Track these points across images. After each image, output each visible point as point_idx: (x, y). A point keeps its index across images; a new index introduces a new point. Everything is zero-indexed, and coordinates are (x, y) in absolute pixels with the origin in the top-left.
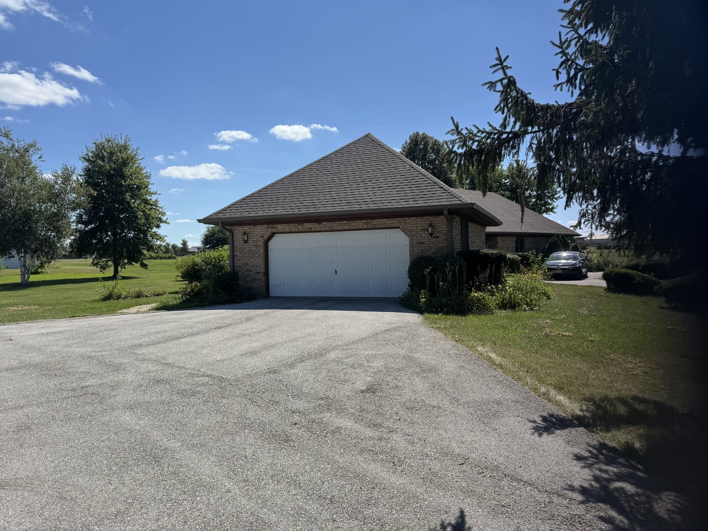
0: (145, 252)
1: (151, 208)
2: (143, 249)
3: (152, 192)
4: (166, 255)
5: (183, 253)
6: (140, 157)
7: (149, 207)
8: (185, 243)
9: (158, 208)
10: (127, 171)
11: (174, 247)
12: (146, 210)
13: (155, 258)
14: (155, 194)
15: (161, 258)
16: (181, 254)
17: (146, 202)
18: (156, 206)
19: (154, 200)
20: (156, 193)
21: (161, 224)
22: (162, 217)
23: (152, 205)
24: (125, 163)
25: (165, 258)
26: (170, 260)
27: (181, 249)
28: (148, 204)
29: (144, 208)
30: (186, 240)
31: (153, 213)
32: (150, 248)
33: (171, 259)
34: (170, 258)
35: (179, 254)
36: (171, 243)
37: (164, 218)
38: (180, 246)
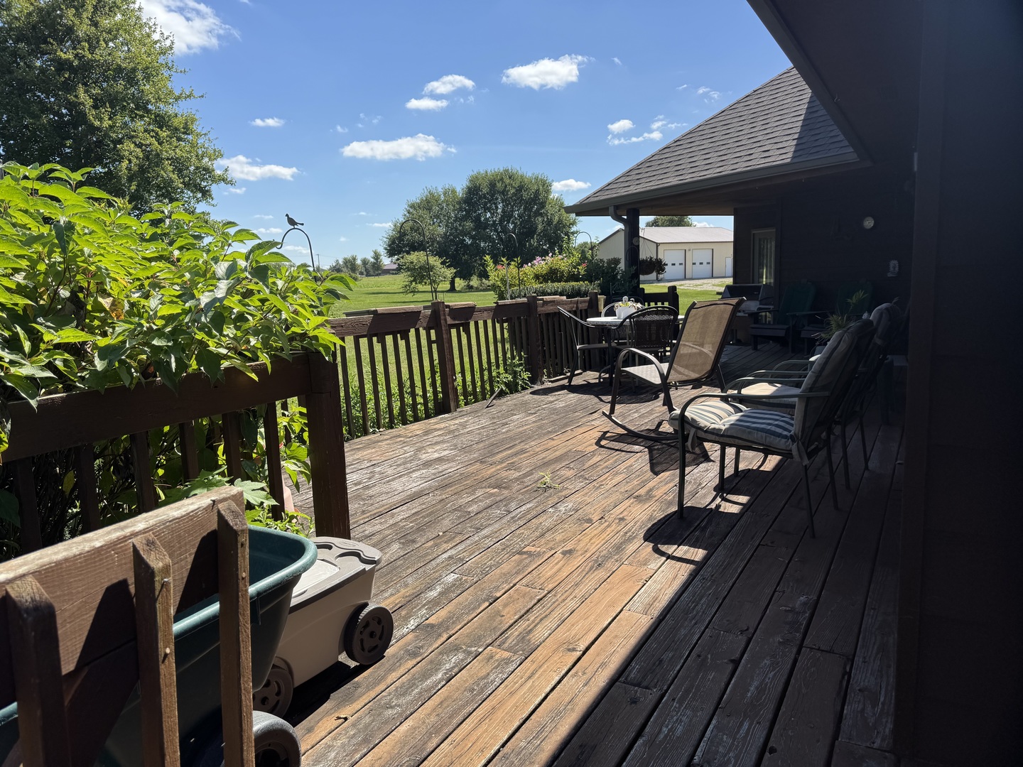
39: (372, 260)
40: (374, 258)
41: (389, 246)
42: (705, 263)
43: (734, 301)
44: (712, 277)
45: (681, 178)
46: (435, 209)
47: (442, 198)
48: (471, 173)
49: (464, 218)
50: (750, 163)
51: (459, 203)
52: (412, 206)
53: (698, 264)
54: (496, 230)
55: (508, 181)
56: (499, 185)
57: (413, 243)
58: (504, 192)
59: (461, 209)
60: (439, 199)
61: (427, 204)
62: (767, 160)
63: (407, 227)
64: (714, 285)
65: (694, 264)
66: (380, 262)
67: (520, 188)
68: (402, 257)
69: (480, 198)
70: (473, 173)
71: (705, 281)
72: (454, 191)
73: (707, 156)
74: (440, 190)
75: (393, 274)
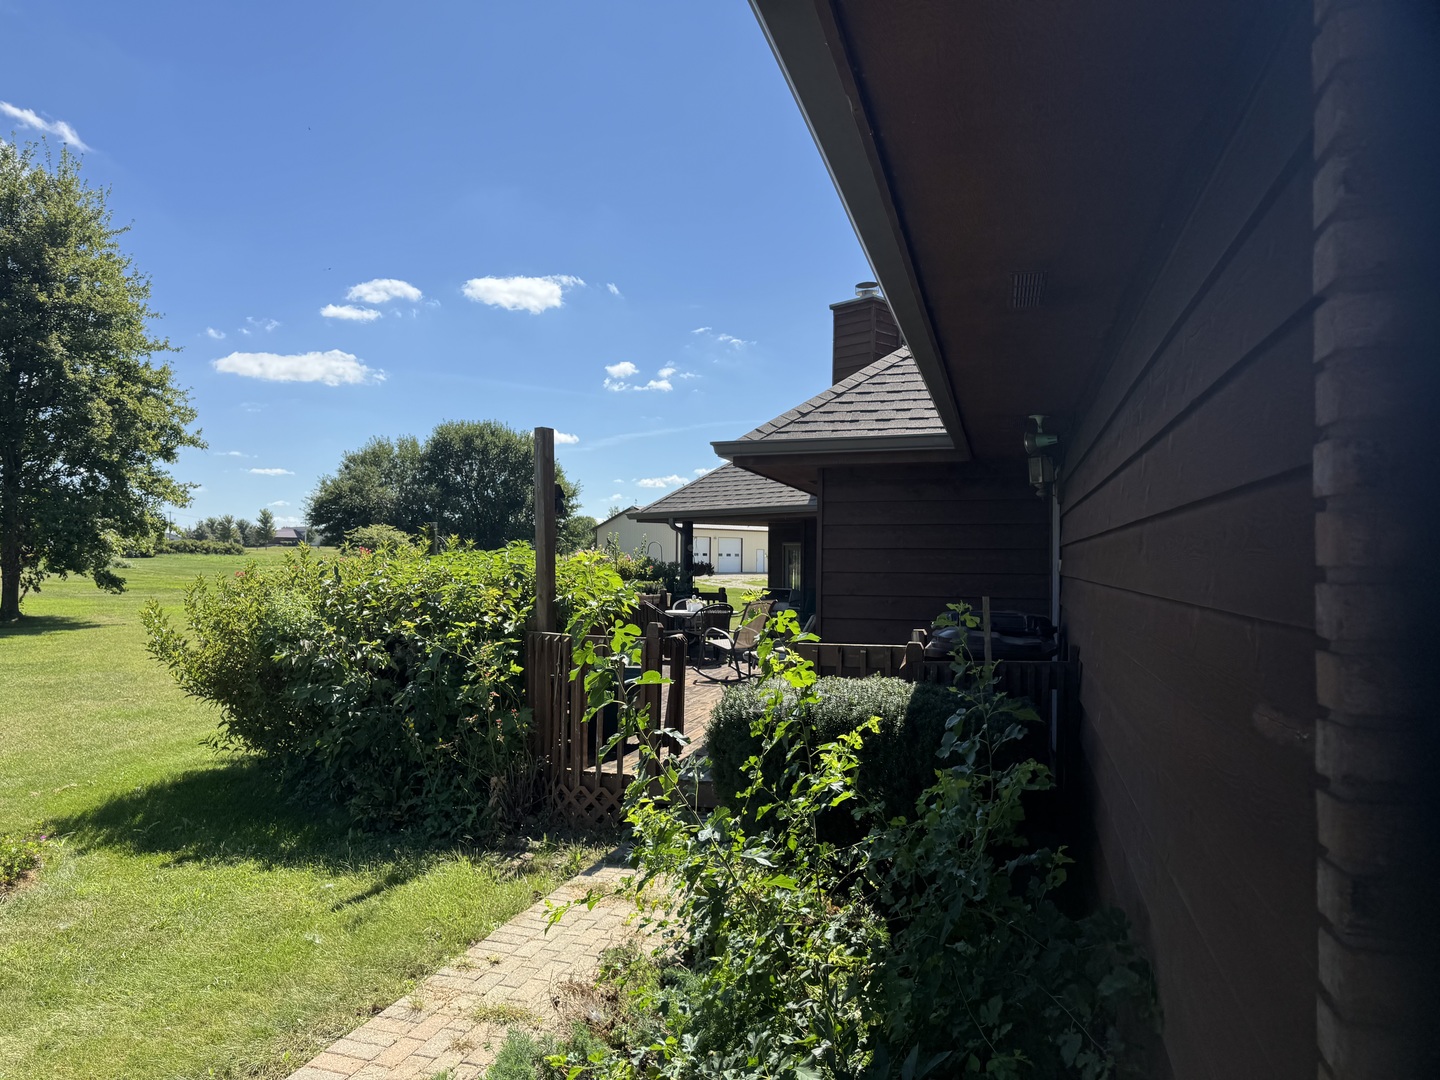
0: (111, 537)
1: (145, 394)
2: (105, 526)
3: (150, 341)
4: (221, 543)
5: (261, 541)
6: (113, 226)
7: (139, 388)
8: (266, 519)
9: (169, 396)
10: (64, 262)
11: (242, 526)
12: (125, 398)
13: (191, 552)
14: (159, 349)
15: (207, 551)
16: (257, 541)
17: (128, 373)
18: (161, 385)
19: (156, 368)
20: (165, 346)
21: (179, 450)
22: (182, 426)
23: (147, 383)
24: (56, 234)
25: (216, 551)
26: (227, 556)
27: (257, 532)
28: (136, 380)
29: (119, 390)
30: (269, 511)
31: (148, 410)
32: (133, 525)
33: (231, 553)
34: (228, 551)
35: (252, 542)
36: (237, 518)
37: (188, 430)
38: (257, 524)
39: (258, 524)
40: (261, 521)
41: (314, 510)
42: (733, 555)
43: (771, 602)
44: (742, 572)
45: (729, 502)
46: (386, 465)
47: (396, 451)
48: (441, 423)
49: (429, 480)
50: (780, 499)
51: (422, 460)
52: (352, 460)
53: (724, 555)
54: (469, 499)
55: (489, 438)
56: (478, 442)
57: (352, 509)
58: (484, 451)
59: (422, 470)
60: (391, 452)
61: (374, 458)
62: (793, 499)
63: (346, 486)
64: (744, 583)
65: (720, 555)
66: (271, 527)
67: (506, 449)
68: (357, 531)
69: (450, 456)
70: (442, 422)
71: (734, 576)
72: (414, 444)
73: (749, 487)
74: (394, 441)
75: (285, 545)
